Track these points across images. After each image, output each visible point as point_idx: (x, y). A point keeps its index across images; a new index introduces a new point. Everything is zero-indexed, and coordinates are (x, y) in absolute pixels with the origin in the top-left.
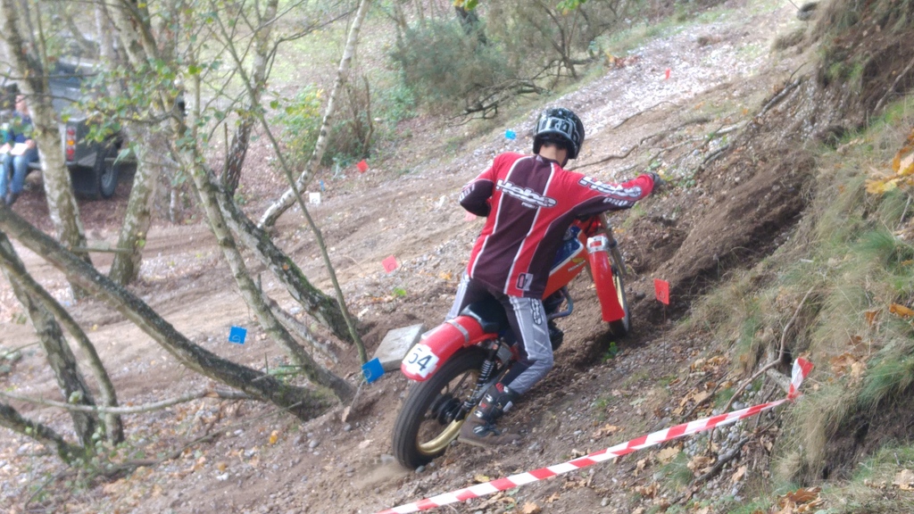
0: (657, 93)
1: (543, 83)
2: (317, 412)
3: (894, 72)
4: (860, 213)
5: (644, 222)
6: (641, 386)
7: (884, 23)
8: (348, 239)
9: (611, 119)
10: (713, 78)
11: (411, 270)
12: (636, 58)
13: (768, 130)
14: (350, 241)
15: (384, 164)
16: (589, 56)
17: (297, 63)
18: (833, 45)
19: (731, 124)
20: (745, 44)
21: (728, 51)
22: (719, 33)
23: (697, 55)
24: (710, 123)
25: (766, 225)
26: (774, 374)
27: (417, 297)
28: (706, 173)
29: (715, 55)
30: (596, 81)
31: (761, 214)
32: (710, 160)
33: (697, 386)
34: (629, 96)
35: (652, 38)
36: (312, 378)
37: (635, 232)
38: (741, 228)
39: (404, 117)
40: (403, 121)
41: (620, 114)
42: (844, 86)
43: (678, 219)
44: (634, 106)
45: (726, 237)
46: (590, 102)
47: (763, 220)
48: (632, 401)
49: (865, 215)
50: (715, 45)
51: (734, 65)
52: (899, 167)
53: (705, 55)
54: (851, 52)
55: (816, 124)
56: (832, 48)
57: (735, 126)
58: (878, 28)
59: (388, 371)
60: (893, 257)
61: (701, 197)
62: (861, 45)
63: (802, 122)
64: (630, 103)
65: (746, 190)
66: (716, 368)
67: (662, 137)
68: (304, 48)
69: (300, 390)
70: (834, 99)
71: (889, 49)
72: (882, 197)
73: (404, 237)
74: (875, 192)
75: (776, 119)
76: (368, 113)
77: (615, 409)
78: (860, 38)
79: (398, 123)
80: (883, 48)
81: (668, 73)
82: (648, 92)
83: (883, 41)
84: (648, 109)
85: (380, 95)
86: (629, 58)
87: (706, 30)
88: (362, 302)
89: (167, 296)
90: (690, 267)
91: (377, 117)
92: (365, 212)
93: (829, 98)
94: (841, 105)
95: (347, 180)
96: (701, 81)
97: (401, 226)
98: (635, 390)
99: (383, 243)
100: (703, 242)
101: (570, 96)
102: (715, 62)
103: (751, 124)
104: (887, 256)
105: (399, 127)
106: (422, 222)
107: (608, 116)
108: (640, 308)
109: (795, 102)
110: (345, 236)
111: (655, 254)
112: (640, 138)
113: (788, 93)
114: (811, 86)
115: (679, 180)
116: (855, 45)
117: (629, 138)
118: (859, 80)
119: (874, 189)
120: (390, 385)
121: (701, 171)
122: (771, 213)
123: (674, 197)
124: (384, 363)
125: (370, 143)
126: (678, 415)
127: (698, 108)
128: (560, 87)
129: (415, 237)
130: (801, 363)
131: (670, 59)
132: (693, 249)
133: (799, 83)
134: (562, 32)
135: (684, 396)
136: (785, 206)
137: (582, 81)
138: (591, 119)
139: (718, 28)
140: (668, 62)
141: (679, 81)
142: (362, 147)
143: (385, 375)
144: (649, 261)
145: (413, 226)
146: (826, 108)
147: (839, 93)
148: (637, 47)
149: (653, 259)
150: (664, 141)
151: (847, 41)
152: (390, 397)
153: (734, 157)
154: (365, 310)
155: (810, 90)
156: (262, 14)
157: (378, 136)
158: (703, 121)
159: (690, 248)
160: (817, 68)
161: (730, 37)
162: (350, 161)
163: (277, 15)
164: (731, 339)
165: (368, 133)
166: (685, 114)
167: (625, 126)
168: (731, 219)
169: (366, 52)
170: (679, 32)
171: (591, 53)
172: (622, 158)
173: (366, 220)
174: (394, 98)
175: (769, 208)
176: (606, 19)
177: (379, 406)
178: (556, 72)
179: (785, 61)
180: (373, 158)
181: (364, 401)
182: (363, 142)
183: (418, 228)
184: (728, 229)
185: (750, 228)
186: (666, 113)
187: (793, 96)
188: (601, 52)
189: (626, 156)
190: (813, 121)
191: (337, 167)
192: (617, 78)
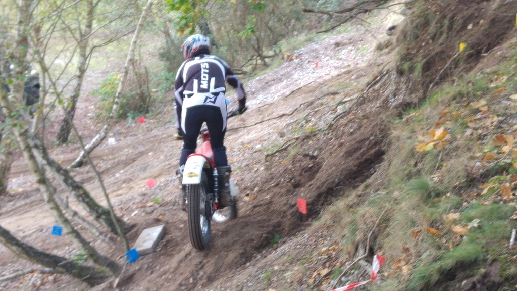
0: (311, 75)
1: (248, 69)
2: (100, 281)
3: (439, 68)
4: (413, 163)
5: (299, 156)
6: (291, 263)
7: (433, 38)
8: (131, 165)
9: (285, 90)
10: (342, 66)
11: (166, 185)
12: (300, 55)
13: (369, 101)
14: (132, 167)
15: (158, 117)
16: (273, 53)
17: (108, 58)
18: (405, 51)
19: (350, 96)
20: (361, 46)
21: (351, 50)
22: (346, 39)
23: (334, 53)
24: (339, 95)
25: (366, 160)
26: (363, 263)
27: (167, 203)
28: (334, 127)
29: (344, 52)
30: (277, 68)
31: (363, 154)
32: (337, 118)
33: (322, 265)
34: (296, 76)
35: (309, 42)
36: (96, 261)
37: (294, 163)
38: (352, 163)
39: (169, 89)
40: (169, 91)
41: (291, 88)
42: (411, 75)
43: (318, 155)
44: (298, 82)
45: (343, 168)
46: (273, 80)
47: (364, 157)
48: (285, 273)
49: (416, 165)
50: (344, 47)
51: (355, 58)
52: (434, 136)
53: (339, 52)
54: (415, 55)
55: (396, 97)
56: (404, 53)
57: (352, 97)
58: (430, 41)
59: (143, 255)
60: (429, 196)
61: (331, 141)
62: (421, 51)
63: (388, 97)
64: (296, 81)
65: (355, 139)
66: (334, 253)
67: (312, 103)
68: (112, 49)
69: (89, 268)
70: (406, 83)
71: (436, 54)
72: (425, 154)
73: (163, 164)
74: (421, 150)
75: (374, 95)
76: (148, 87)
77: (275, 279)
78: (420, 47)
79: (166, 92)
80: (433, 53)
81: (317, 64)
82: (306, 75)
83: (433, 49)
84: (305, 86)
85: (156, 76)
86: (295, 55)
87: (339, 38)
88: (134, 207)
89: (23, 202)
90: (323, 186)
91: (154, 88)
92: (141, 149)
93: (403, 82)
94: (410, 87)
95: (135, 127)
96: (336, 68)
97: (162, 157)
98: (287, 267)
99: (150, 168)
100: (330, 171)
101: (262, 77)
102: (343, 57)
103: (360, 97)
104: (425, 194)
105: (167, 94)
106: (174, 155)
107: (284, 89)
108: (293, 212)
109: (384, 84)
110: (129, 164)
111: (304, 176)
112: (300, 103)
113: (381, 79)
114: (394, 75)
115: (319, 130)
116: (418, 51)
117: (293, 103)
118: (419, 72)
119: (420, 149)
120: (143, 264)
121: (331, 125)
122: (370, 153)
123: (315, 141)
124: (140, 251)
125: (150, 105)
126: (310, 284)
127: (331, 86)
128: (257, 71)
129: (169, 164)
130: (378, 257)
131: (319, 55)
132: (324, 176)
133: (386, 73)
134: (258, 40)
135: (315, 271)
136: (377, 148)
137: (269, 68)
138: (274, 91)
139: (346, 37)
140: (317, 57)
141: (324, 68)
142: (144, 107)
143: (141, 258)
144: (300, 181)
145: (168, 157)
146: (402, 88)
147: (409, 80)
148: (300, 48)
149: (303, 180)
150: (312, 106)
151: (413, 49)
152: (143, 271)
153: (351, 117)
154: (136, 212)
155: (393, 77)
156: (83, 32)
157: (154, 101)
158: (335, 94)
159: (322, 175)
160: (396, 65)
161: (352, 42)
162: (137, 115)
163: (93, 32)
164: (343, 234)
165: (148, 99)
166: (325, 89)
167: (292, 95)
168: (346, 157)
169: (148, 51)
170: (324, 38)
171: (275, 51)
172: (290, 115)
173: (142, 154)
174: (164, 78)
175: (368, 150)
176: (283, 33)
177: (137, 277)
178: (255, 63)
179: (381, 58)
180: (151, 114)
181: (127, 274)
182: (145, 104)
183: (171, 159)
184: (344, 163)
185: (357, 162)
186: (316, 88)
187: (384, 80)
188: (280, 51)
189: (292, 114)
190: (395, 95)
191: (130, 119)
192: (289, 66)
